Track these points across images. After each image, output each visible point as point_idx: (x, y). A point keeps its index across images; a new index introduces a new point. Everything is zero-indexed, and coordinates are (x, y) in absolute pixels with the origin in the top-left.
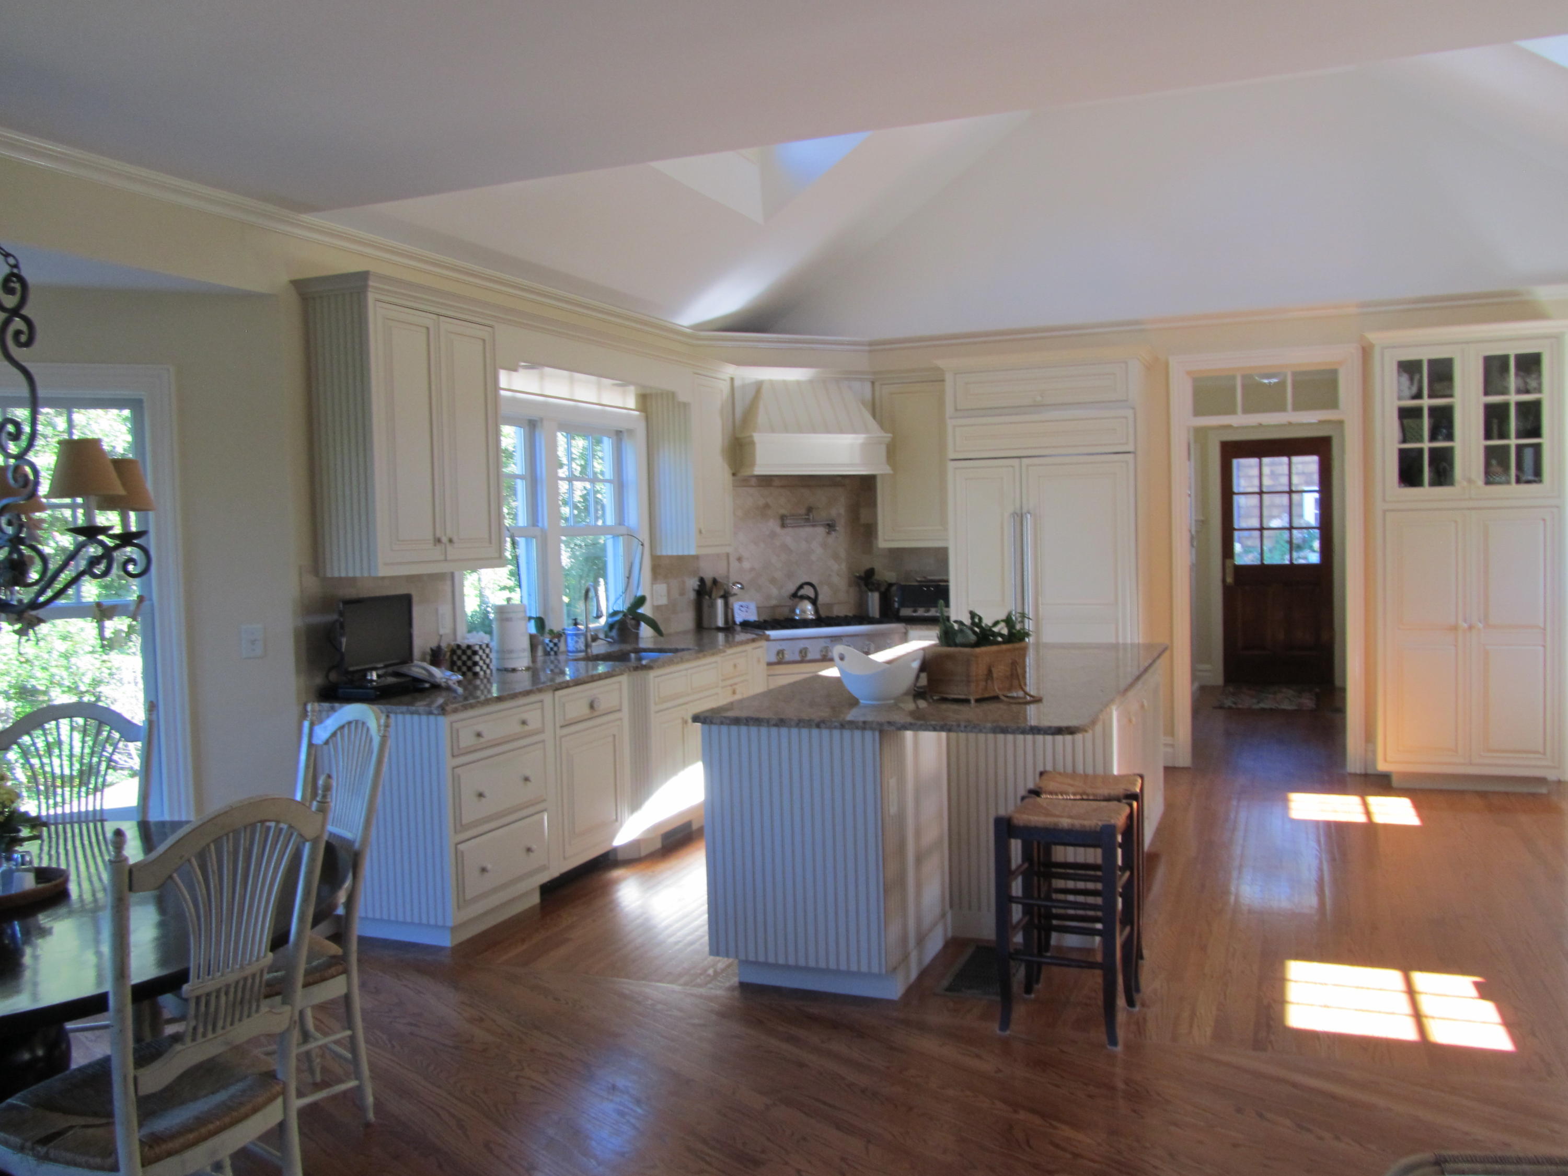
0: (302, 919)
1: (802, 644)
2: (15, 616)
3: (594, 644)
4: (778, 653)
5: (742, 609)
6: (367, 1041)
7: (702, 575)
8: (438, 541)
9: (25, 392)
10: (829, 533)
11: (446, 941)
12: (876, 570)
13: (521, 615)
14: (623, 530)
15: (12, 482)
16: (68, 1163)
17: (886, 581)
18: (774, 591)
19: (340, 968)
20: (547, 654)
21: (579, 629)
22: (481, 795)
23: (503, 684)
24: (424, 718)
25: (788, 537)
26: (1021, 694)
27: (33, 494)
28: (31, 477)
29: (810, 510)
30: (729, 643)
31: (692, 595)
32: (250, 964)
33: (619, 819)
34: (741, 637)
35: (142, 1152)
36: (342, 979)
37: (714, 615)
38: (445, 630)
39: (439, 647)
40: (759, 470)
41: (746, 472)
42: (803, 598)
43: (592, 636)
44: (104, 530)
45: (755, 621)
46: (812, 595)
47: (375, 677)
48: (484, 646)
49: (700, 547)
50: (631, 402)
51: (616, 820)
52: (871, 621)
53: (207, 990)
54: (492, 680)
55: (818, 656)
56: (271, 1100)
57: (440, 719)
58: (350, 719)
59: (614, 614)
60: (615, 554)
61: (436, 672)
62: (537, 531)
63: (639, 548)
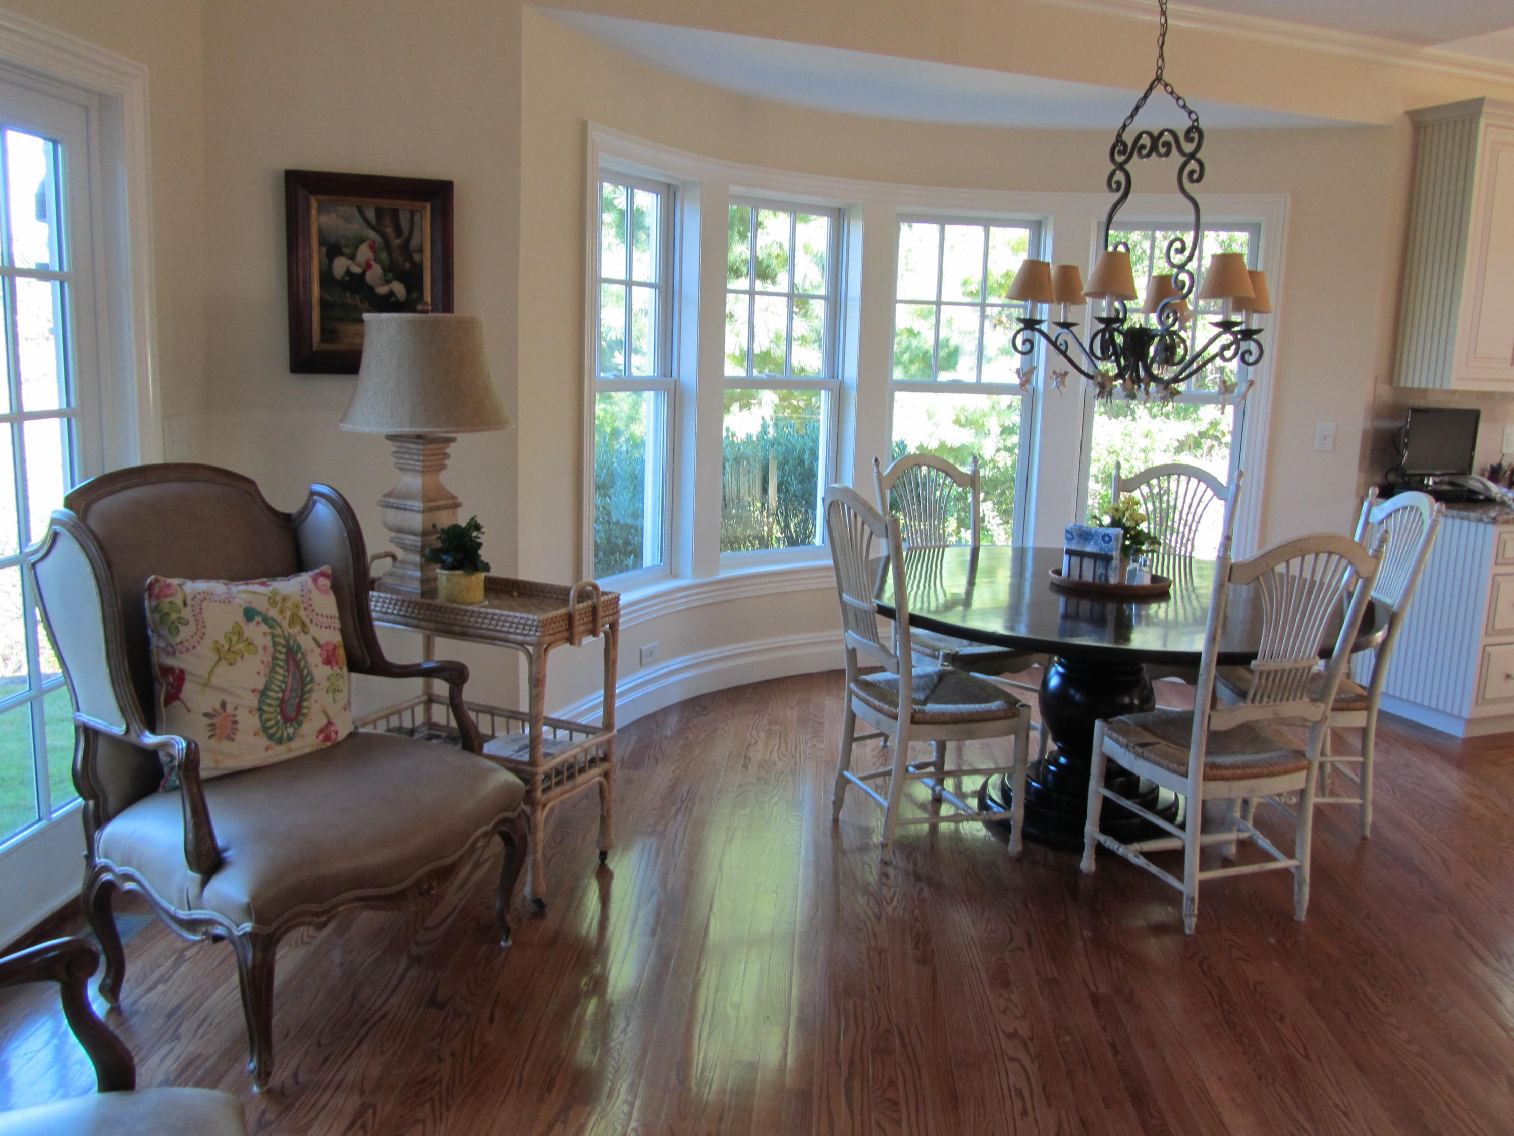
0: (1345, 640)
2: (1162, 386)
6: (1374, 784)
9: (1192, 218)
11: (1458, 731)
15: (1173, 285)
16: (1155, 763)
19: (1364, 705)
24: (1474, 524)
27: (1186, 298)
32: (1302, 659)
35: (1204, 772)
36: (1362, 716)
39: (1500, 466)
44: (1236, 324)
47: (1431, 483)
53: (1268, 669)
56: (1299, 769)
57: (1490, 527)
58: (1406, 504)
61: (1494, 487)
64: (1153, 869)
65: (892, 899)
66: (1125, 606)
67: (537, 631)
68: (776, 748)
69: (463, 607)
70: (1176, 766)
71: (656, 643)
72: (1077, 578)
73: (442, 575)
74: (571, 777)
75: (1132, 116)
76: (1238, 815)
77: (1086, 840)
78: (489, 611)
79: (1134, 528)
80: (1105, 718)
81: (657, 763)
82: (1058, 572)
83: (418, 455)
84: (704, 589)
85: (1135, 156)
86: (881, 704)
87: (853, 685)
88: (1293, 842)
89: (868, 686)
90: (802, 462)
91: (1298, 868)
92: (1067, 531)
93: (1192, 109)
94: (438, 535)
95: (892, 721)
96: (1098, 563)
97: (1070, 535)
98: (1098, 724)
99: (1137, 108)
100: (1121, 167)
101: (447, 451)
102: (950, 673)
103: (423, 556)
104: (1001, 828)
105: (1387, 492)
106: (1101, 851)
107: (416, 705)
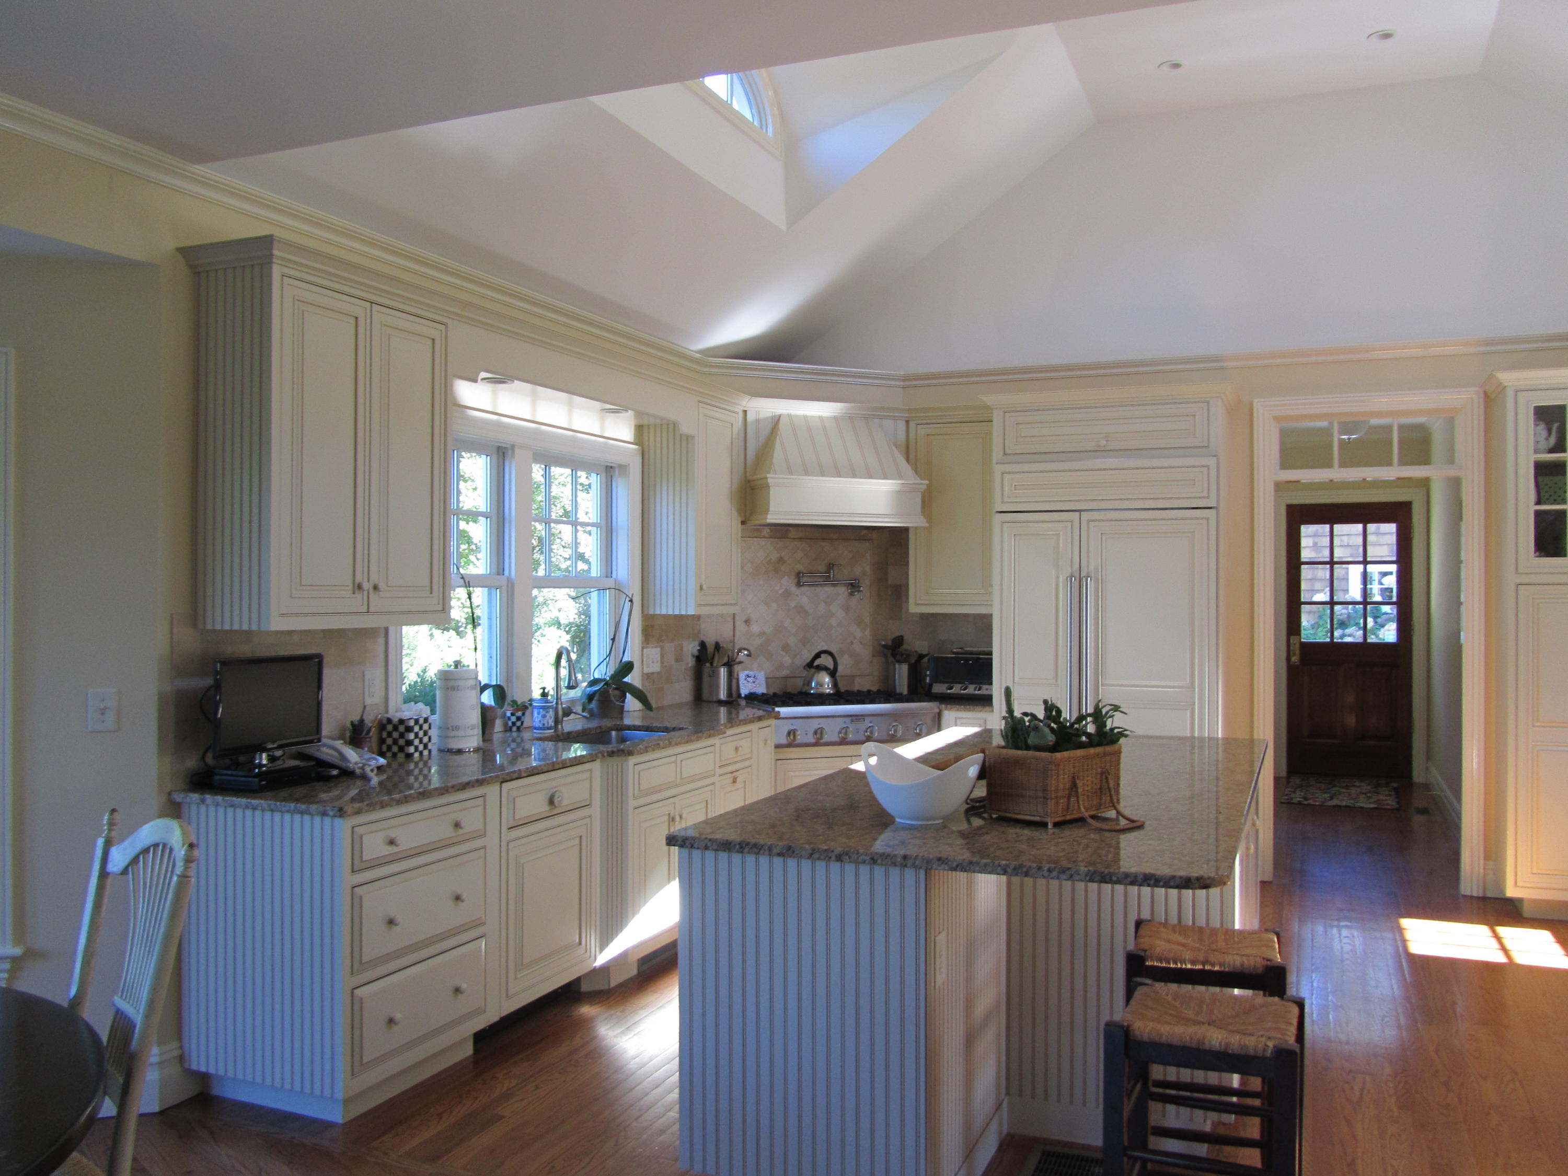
1: (816, 724)
3: (565, 719)
4: (789, 734)
5: (749, 679)
7: (703, 638)
8: (359, 587)
10: (851, 594)
11: (336, 1115)
12: (905, 638)
13: (472, 682)
14: (610, 583)
17: (916, 652)
18: (787, 660)
20: (508, 729)
21: (547, 702)
22: (391, 922)
23: (445, 771)
24: (317, 819)
25: (804, 597)
26: (1112, 814)
29: (830, 566)
30: (732, 721)
31: (691, 662)
34: (747, 712)
37: (715, 686)
38: (374, 699)
39: (362, 721)
40: (772, 518)
41: (757, 520)
42: (820, 668)
43: (563, 709)
45: (763, 694)
46: (831, 666)
47: (266, 760)
48: (422, 721)
49: (700, 605)
50: (628, 434)
52: (899, 698)
54: (430, 763)
55: (836, 738)
57: (338, 822)
58: (156, 840)
59: (594, 682)
60: (599, 611)
61: (352, 756)
62: (502, 580)
63: (628, 604)
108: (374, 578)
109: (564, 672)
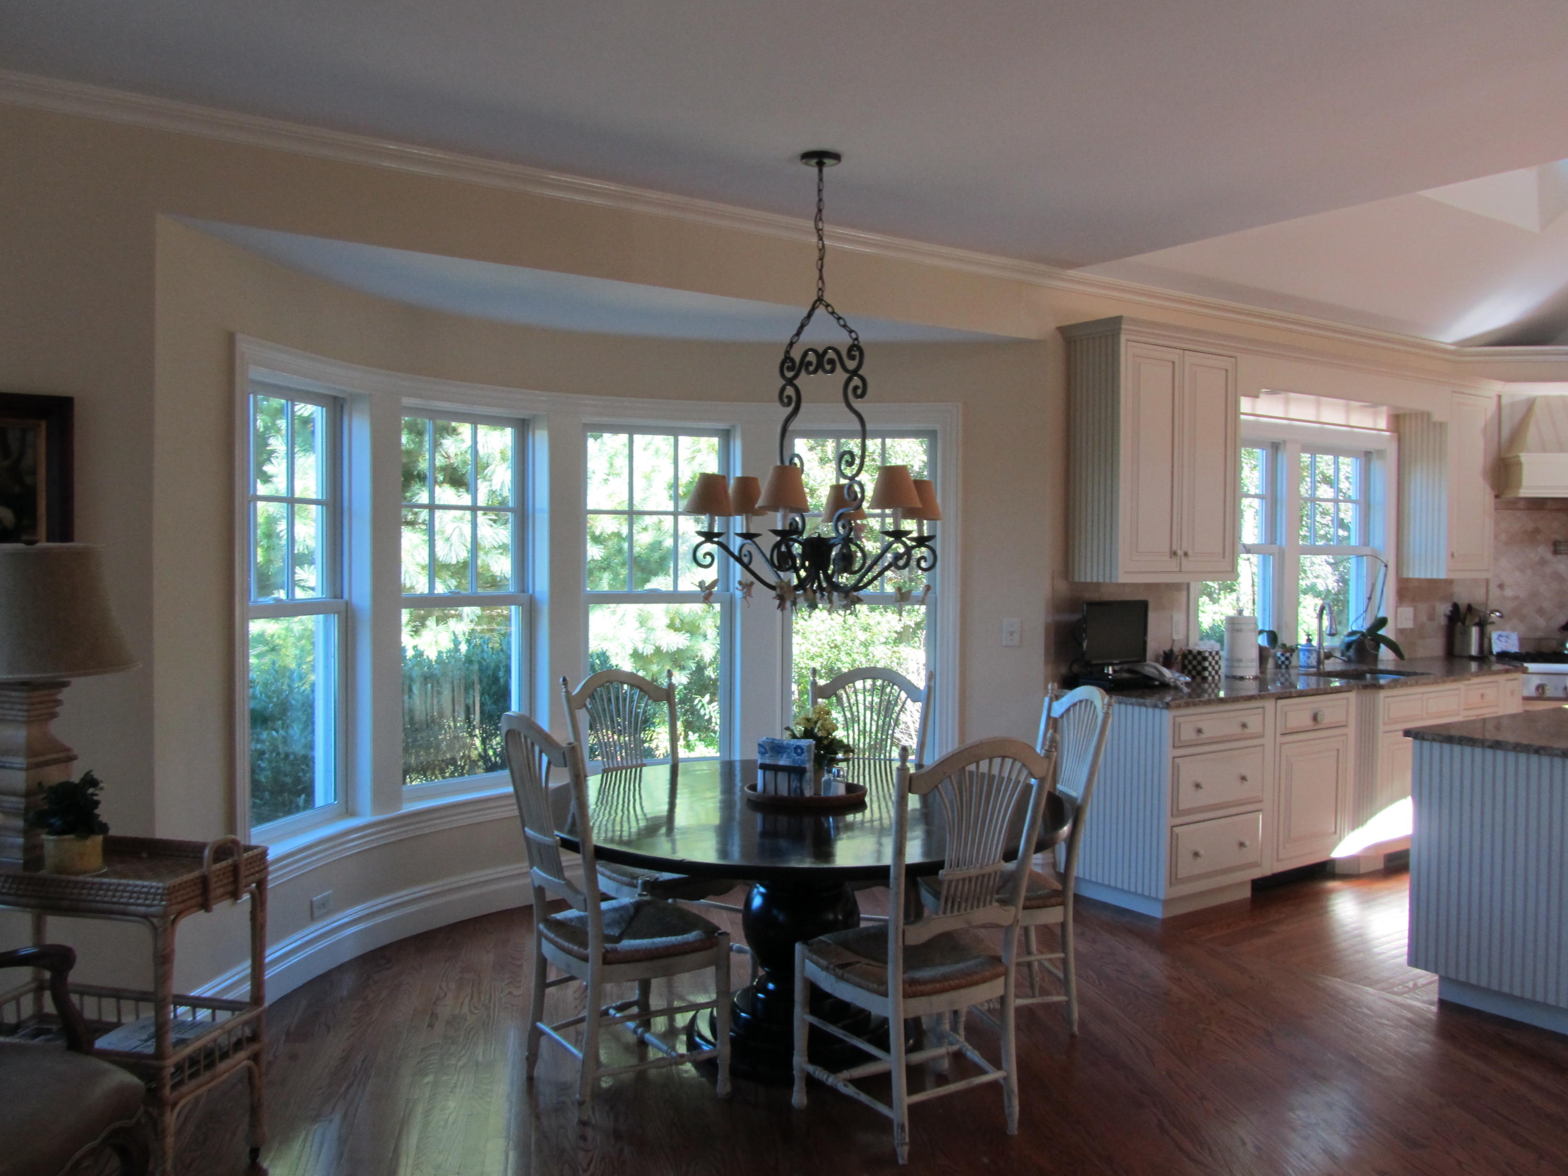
2: (843, 595)
3: (1326, 662)
4: (1538, 688)
5: (1501, 639)
6: (1079, 975)
7: (1456, 600)
8: (1174, 554)
9: (858, 427)
11: (1157, 912)
13: (1252, 626)
14: (1367, 551)
15: (846, 496)
18: (1542, 623)
19: (1059, 900)
20: (1278, 666)
21: (1311, 646)
22: (1198, 786)
23: (1229, 689)
24: (1150, 710)
25: (1561, 564)
27: (859, 507)
28: (859, 495)
30: (1483, 672)
31: (1443, 621)
32: (987, 865)
33: (1338, 830)
34: (1496, 666)
35: (905, 989)
36: (1060, 909)
37: (1468, 644)
38: (1179, 636)
39: (1171, 651)
40: (1526, 491)
41: (1509, 495)
43: (1325, 653)
44: (906, 533)
45: (1516, 653)
47: (1111, 671)
48: (1214, 653)
49: (1453, 571)
50: (1382, 423)
51: (1335, 832)
53: (956, 878)
54: (1220, 685)
56: (996, 976)
57: (1165, 712)
58: (1081, 698)
59: (1352, 633)
60: (1357, 574)
61: (1167, 673)
62: (1275, 549)
63: (1383, 569)
64: (863, 1097)
65: (589, 1165)
66: (823, 819)
67: (162, 900)
68: (467, 1000)
69: (73, 878)
70: (875, 986)
71: (330, 892)
72: (773, 793)
73: (49, 841)
74: (210, 1065)
75: (798, 334)
76: (947, 1027)
77: (796, 1072)
78: (106, 880)
79: (827, 738)
80: (805, 939)
81: (328, 1032)
82: (753, 787)
83: (20, 704)
84: (386, 826)
85: (803, 373)
86: (571, 946)
87: (541, 926)
88: (998, 1050)
89: (559, 927)
90: (496, 680)
91: (1006, 1079)
92: (760, 745)
93: (852, 328)
94: (45, 795)
95: (582, 963)
96: (792, 776)
97: (764, 748)
98: (798, 947)
99: (802, 327)
100: (790, 382)
101: (60, 697)
102: (647, 902)
103: (26, 820)
104: (708, 1066)
105: (1069, 683)
106: (812, 1083)
107: (22, 994)
108: (1185, 548)
109: (1326, 622)
